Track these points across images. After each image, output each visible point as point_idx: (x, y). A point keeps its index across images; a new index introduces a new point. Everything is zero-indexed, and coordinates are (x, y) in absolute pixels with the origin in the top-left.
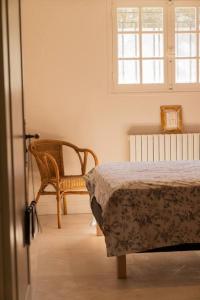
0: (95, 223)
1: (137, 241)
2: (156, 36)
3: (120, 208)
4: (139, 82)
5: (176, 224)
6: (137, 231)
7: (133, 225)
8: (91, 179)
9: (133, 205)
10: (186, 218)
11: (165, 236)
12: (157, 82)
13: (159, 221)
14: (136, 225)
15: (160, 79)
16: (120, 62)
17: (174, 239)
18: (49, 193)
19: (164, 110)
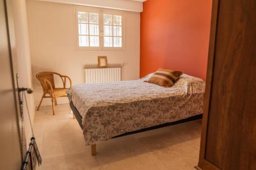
0: (72, 112)
1: (103, 135)
2: (95, 25)
3: (92, 118)
4: (88, 46)
5: (123, 123)
6: (102, 130)
7: (100, 127)
8: (70, 93)
9: (100, 116)
10: (128, 119)
11: (117, 130)
12: (96, 46)
13: (114, 123)
14: (102, 126)
15: (97, 45)
16: (80, 36)
17: (122, 131)
18: (48, 97)
19: (99, 58)
